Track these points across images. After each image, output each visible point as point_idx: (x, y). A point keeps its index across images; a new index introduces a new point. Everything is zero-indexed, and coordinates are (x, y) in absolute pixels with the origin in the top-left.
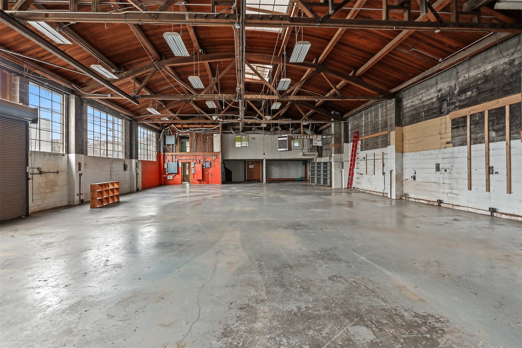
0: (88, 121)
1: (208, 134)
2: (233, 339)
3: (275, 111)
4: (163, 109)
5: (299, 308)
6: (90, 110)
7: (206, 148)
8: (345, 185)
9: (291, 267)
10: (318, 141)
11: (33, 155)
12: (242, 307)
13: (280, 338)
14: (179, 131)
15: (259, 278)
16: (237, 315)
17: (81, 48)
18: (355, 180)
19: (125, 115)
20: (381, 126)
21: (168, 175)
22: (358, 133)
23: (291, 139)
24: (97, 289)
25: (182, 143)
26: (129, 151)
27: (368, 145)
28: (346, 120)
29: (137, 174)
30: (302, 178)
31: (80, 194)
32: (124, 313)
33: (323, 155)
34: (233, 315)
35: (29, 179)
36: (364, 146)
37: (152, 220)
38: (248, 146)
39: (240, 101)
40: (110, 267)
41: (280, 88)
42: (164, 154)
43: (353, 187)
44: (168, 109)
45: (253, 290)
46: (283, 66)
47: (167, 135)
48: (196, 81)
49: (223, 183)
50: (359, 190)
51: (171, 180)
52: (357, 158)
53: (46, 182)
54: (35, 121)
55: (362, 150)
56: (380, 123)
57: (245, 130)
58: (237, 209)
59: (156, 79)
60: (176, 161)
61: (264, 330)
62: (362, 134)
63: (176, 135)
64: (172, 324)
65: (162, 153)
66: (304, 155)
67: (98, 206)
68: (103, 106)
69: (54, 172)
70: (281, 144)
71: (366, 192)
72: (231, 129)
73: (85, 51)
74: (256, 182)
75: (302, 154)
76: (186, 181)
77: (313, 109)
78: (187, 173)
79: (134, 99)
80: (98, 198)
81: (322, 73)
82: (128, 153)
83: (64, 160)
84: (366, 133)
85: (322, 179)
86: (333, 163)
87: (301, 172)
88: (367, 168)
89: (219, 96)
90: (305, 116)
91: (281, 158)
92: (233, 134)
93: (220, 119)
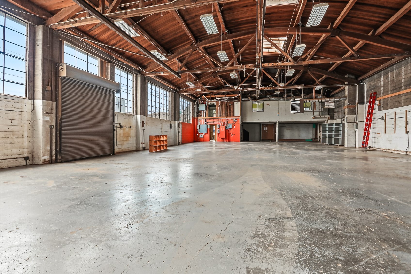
0: (148, 93)
1: (231, 102)
2: (265, 240)
3: (289, 78)
4: (197, 83)
5: (328, 228)
6: (149, 85)
7: (229, 114)
8: (359, 144)
9: (313, 198)
10: (330, 104)
11: (117, 115)
12: (270, 219)
13: (311, 247)
14: (208, 101)
15: (283, 202)
16: (266, 224)
17: (145, 39)
18: (371, 139)
19: (171, 88)
20: (404, 84)
21: (200, 134)
22: (375, 93)
23: (302, 102)
24: (157, 195)
25: (210, 110)
26: (174, 115)
27: (387, 104)
28: (361, 82)
29: (179, 132)
30: (312, 139)
31: (143, 143)
32: (175, 211)
33: (335, 117)
34: (262, 224)
35: (115, 130)
36: (382, 106)
37: (190, 160)
38: (263, 111)
39: (258, 69)
40: (164, 184)
41: (295, 54)
42: (197, 118)
43: (368, 146)
44: (201, 83)
45: (278, 209)
46: (298, 35)
47: (199, 103)
48: (223, 55)
49: (242, 141)
50: (375, 149)
51: (202, 138)
52: (374, 118)
53: (124, 133)
54: (118, 91)
55: (379, 110)
56: (403, 81)
57: (260, 97)
58: (256, 157)
59: (193, 60)
60: (206, 124)
61: (294, 238)
62: (380, 94)
63: (206, 103)
64: (211, 222)
65: (196, 118)
66: (315, 117)
67: (154, 151)
68: (157, 82)
69: (128, 127)
70: (294, 107)
71: (384, 150)
72: (249, 98)
73: (148, 42)
74: (270, 142)
75: (313, 117)
76: (213, 140)
77: (326, 74)
78: (214, 134)
79: (178, 74)
80: (154, 146)
81: (337, 37)
82: (173, 117)
83: (134, 119)
84: (386, 92)
85: (334, 140)
86: (346, 124)
87: (311, 134)
88: (385, 127)
89: (241, 66)
90: (318, 82)
91: (293, 121)
92: (250, 101)
93: (240, 88)
